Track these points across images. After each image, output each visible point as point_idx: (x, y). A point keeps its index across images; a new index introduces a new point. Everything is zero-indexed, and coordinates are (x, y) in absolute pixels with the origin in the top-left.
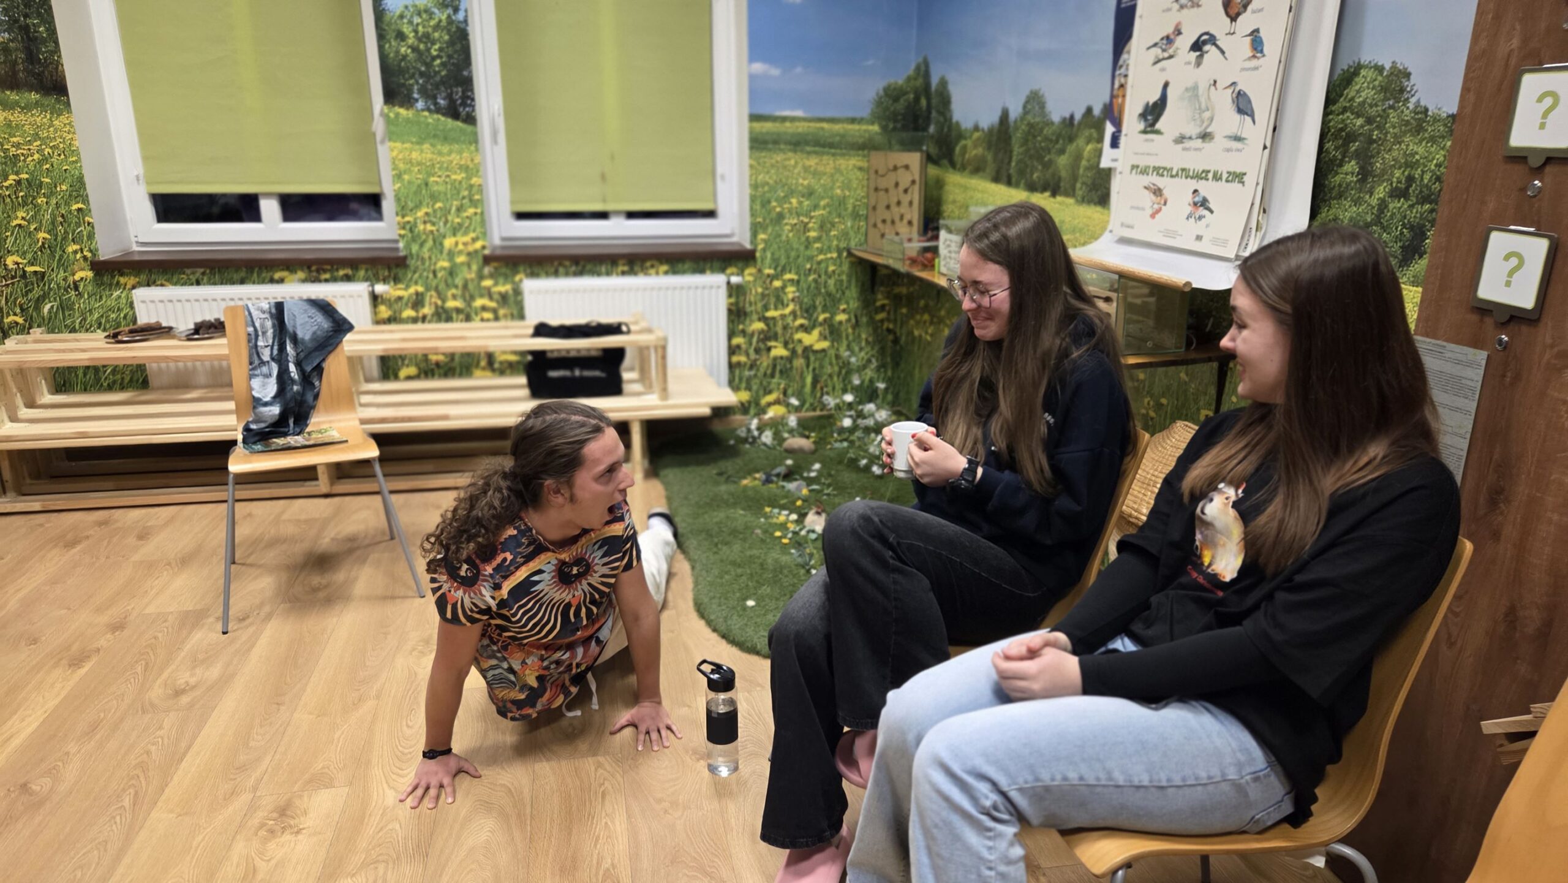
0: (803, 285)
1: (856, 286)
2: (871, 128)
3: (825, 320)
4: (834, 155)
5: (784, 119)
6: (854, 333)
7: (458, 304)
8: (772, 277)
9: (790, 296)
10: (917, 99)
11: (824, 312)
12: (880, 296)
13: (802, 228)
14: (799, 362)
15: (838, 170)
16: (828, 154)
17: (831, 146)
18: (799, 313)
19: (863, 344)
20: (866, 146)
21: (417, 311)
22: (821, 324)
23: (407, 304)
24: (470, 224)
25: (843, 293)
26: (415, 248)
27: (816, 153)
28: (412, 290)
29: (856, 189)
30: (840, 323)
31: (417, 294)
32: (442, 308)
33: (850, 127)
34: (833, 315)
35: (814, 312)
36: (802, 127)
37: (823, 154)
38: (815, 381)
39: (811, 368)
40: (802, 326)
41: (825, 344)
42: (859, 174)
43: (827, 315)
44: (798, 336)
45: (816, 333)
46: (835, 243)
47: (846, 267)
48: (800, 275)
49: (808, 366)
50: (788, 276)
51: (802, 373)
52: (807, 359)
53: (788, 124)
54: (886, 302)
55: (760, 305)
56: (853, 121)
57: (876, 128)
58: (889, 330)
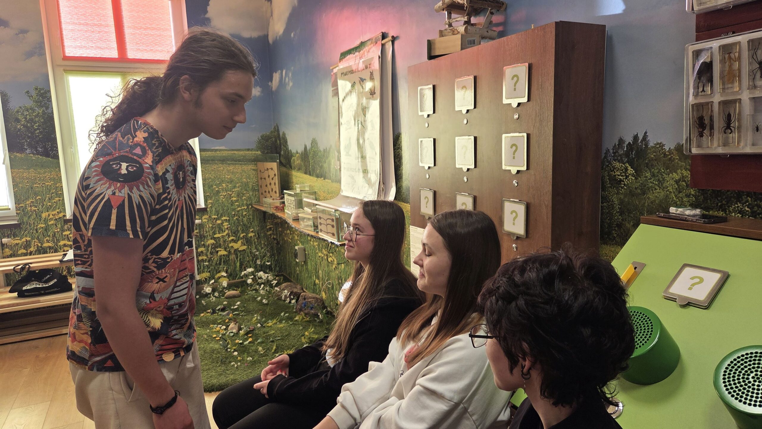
0: (232, 221)
1: (257, 220)
2: (257, 152)
3: (244, 236)
4: (241, 164)
5: (216, 150)
6: (258, 241)
7: (50, 244)
8: (217, 219)
9: (226, 227)
10: (276, 141)
11: (242, 233)
12: (268, 224)
13: (229, 197)
14: (233, 257)
15: (243, 171)
16: (238, 164)
17: (239, 161)
18: (230, 234)
19: (263, 246)
20: (256, 160)
21: (26, 250)
22: (242, 239)
23: (21, 247)
24: (56, 205)
25: (251, 224)
26: (25, 219)
27: (232, 164)
28: (24, 240)
29: (252, 179)
30: (251, 237)
31: (27, 240)
32: (41, 247)
33: (247, 152)
34: (247, 234)
35: (238, 233)
36: (225, 153)
37: (236, 164)
38: (241, 265)
39: (239, 259)
40: (232, 240)
41: (245, 247)
42: (254, 172)
43: (245, 234)
44: (231, 245)
45: (240, 242)
46: (245, 202)
47: (251, 213)
48: (230, 218)
49: (237, 258)
50: (224, 218)
51: (235, 261)
52: (237, 255)
53: (218, 152)
54: (272, 226)
55: (211, 232)
56: (248, 150)
57: (259, 152)
58: (274, 238)
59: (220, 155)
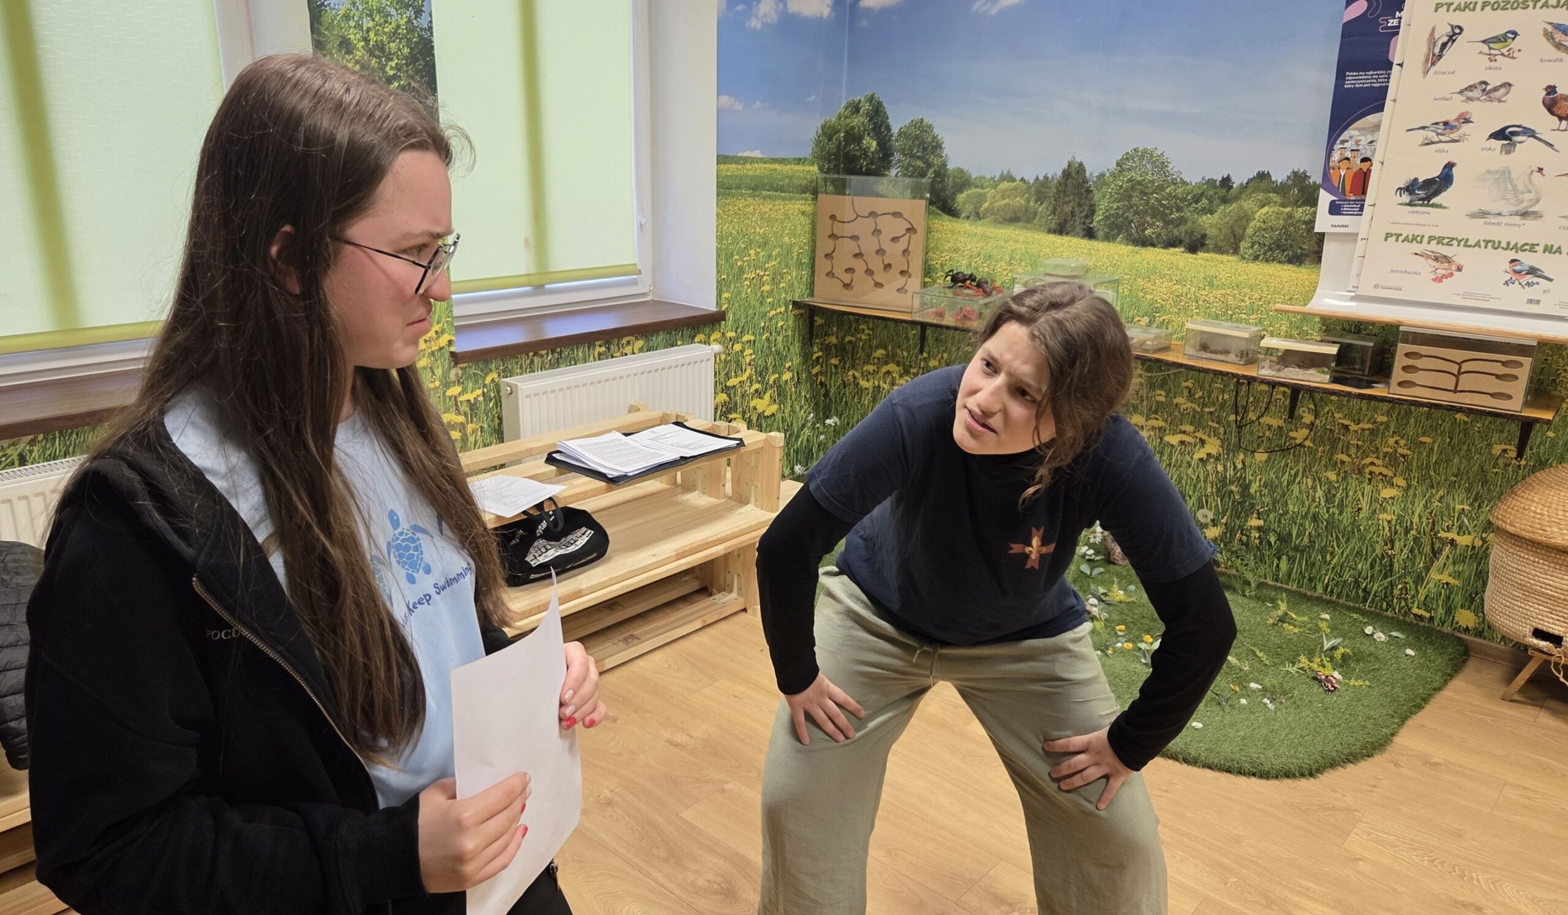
0: (758, 346)
1: (799, 341)
2: (812, 168)
3: (775, 381)
4: (784, 199)
5: (745, 160)
6: (796, 393)
8: (732, 340)
9: (748, 359)
11: (773, 373)
12: (815, 349)
13: (758, 283)
15: (787, 216)
16: (779, 198)
17: (782, 189)
18: (754, 377)
20: (808, 189)
22: (771, 387)
25: (789, 349)
27: (770, 197)
29: (800, 236)
30: (786, 381)
33: (796, 168)
34: (781, 374)
35: (766, 374)
36: (758, 169)
37: (775, 198)
40: (756, 391)
41: (774, 408)
43: (776, 376)
44: (753, 402)
45: (767, 396)
46: (783, 296)
47: (791, 322)
48: (756, 336)
50: (746, 338)
53: (748, 166)
54: (820, 354)
55: (722, 372)
56: (798, 161)
57: (815, 169)
58: (821, 383)
59: (750, 173)
